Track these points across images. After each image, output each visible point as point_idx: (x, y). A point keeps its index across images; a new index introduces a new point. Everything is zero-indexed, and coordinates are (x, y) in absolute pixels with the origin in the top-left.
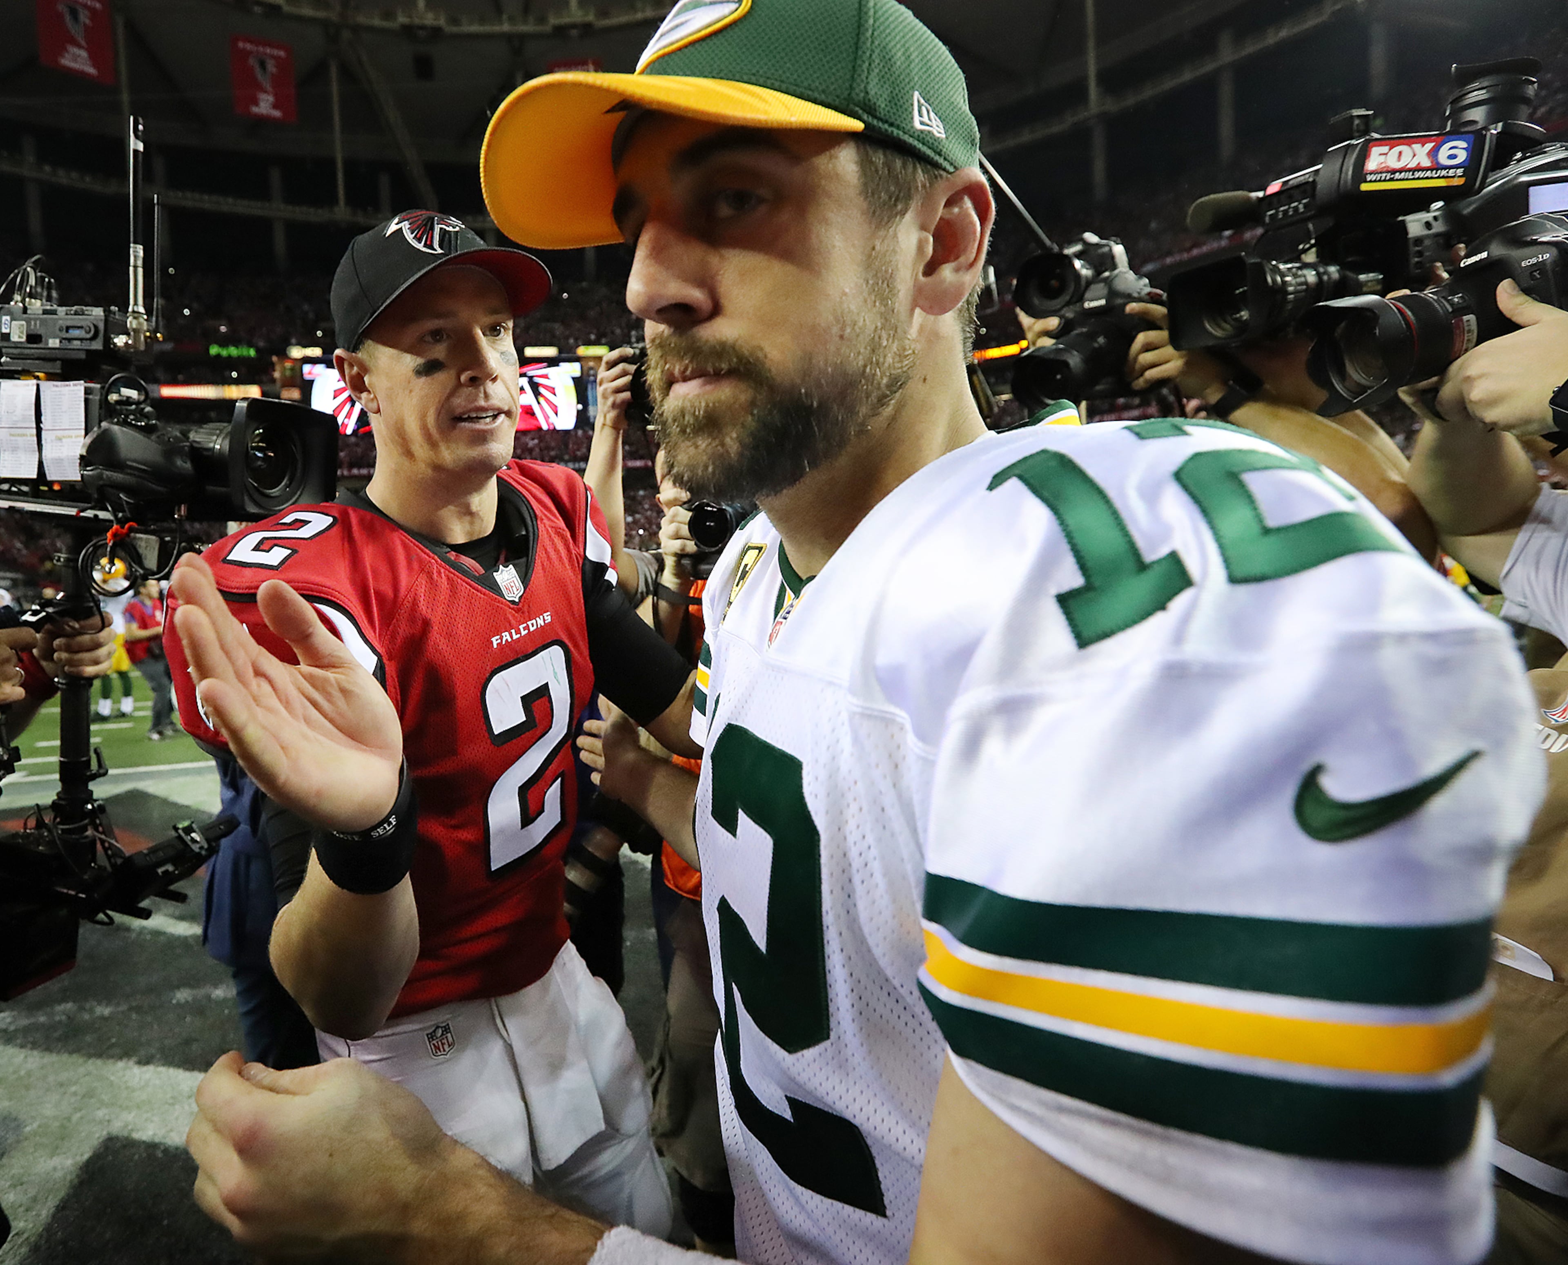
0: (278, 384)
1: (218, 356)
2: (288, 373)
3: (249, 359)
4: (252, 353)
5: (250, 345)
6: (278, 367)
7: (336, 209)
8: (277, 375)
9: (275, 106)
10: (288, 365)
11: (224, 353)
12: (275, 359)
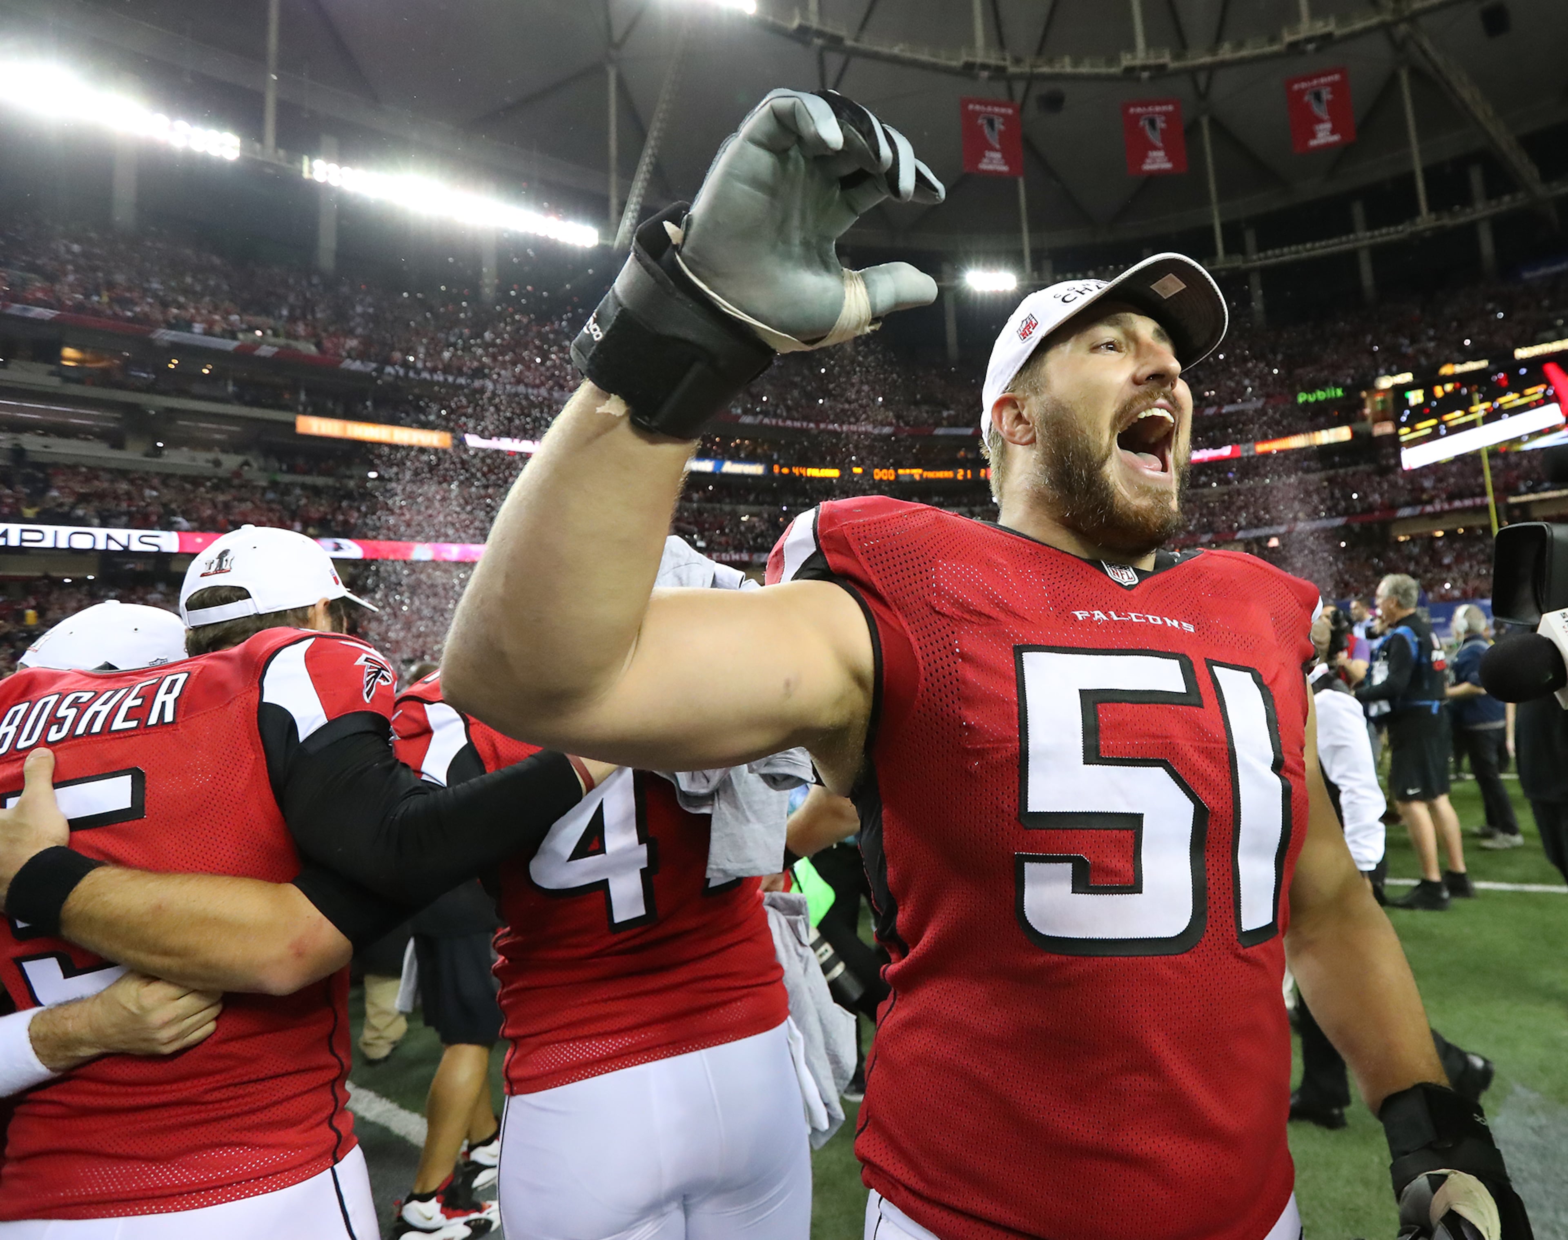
0: (1370, 420)
1: (1306, 403)
2: (1379, 407)
3: (1337, 399)
4: (1340, 392)
5: (1336, 385)
6: (1368, 403)
7: (1419, 220)
8: (1367, 411)
9: (1333, 132)
10: (1379, 398)
11: (1312, 398)
12: (1364, 394)
